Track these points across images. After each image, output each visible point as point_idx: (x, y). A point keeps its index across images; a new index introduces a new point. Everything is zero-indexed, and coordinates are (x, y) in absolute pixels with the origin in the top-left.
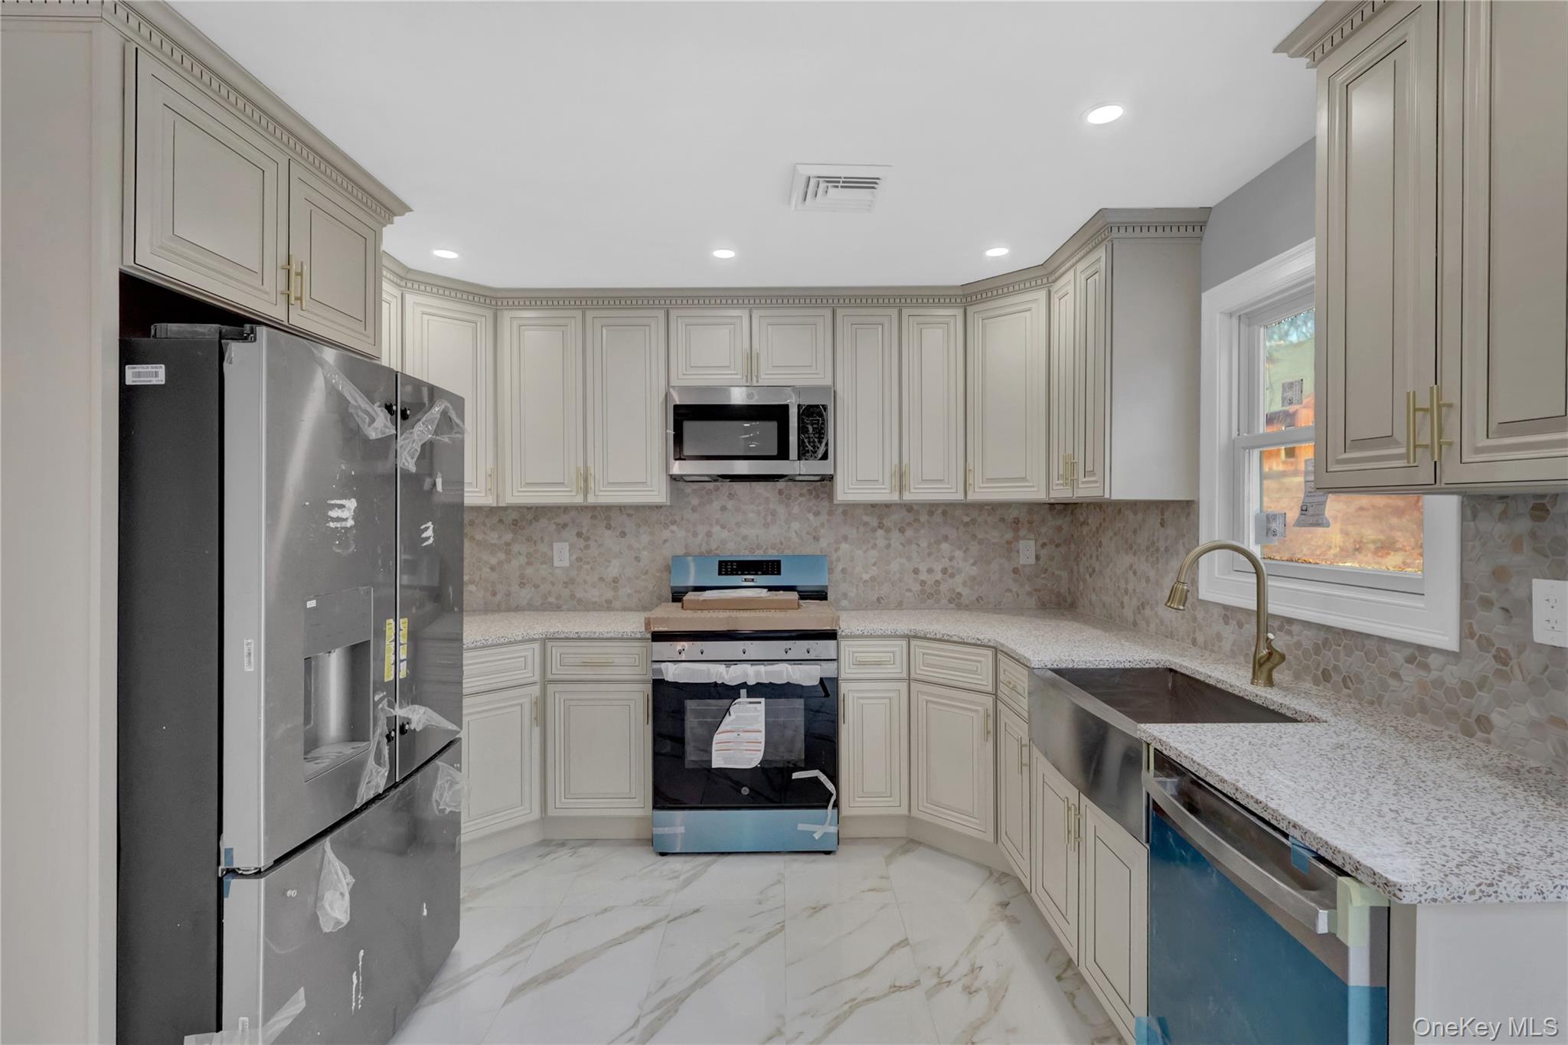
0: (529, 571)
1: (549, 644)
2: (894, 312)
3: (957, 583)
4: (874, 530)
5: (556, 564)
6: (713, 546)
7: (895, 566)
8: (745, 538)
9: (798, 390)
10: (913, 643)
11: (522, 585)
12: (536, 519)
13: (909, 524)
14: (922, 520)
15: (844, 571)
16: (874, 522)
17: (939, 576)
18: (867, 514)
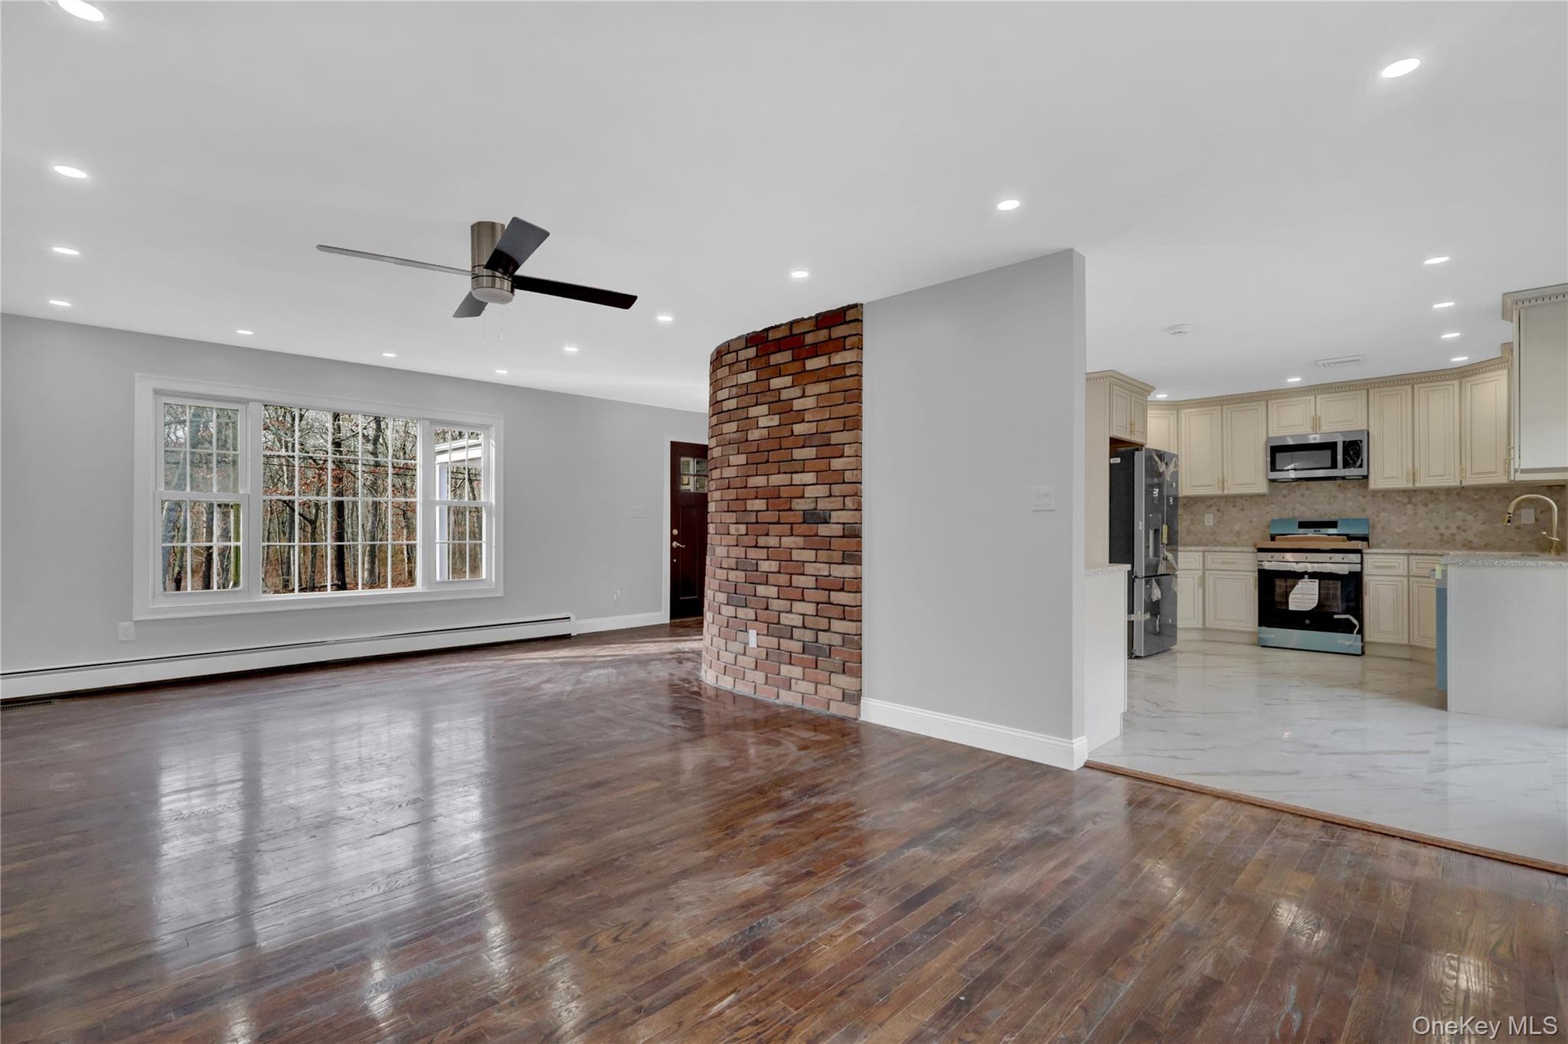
0: (1192, 528)
1: (1207, 553)
2: (1409, 388)
3: (1469, 535)
4: (1405, 504)
5: (1206, 524)
6: (1296, 515)
7: (1420, 525)
8: (1316, 510)
9: (1342, 433)
10: (1411, 557)
11: (1188, 534)
12: (1196, 503)
13: (1431, 501)
14: (1441, 498)
15: (1382, 528)
16: (1405, 500)
17: (1455, 531)
18: (1399, 496)
